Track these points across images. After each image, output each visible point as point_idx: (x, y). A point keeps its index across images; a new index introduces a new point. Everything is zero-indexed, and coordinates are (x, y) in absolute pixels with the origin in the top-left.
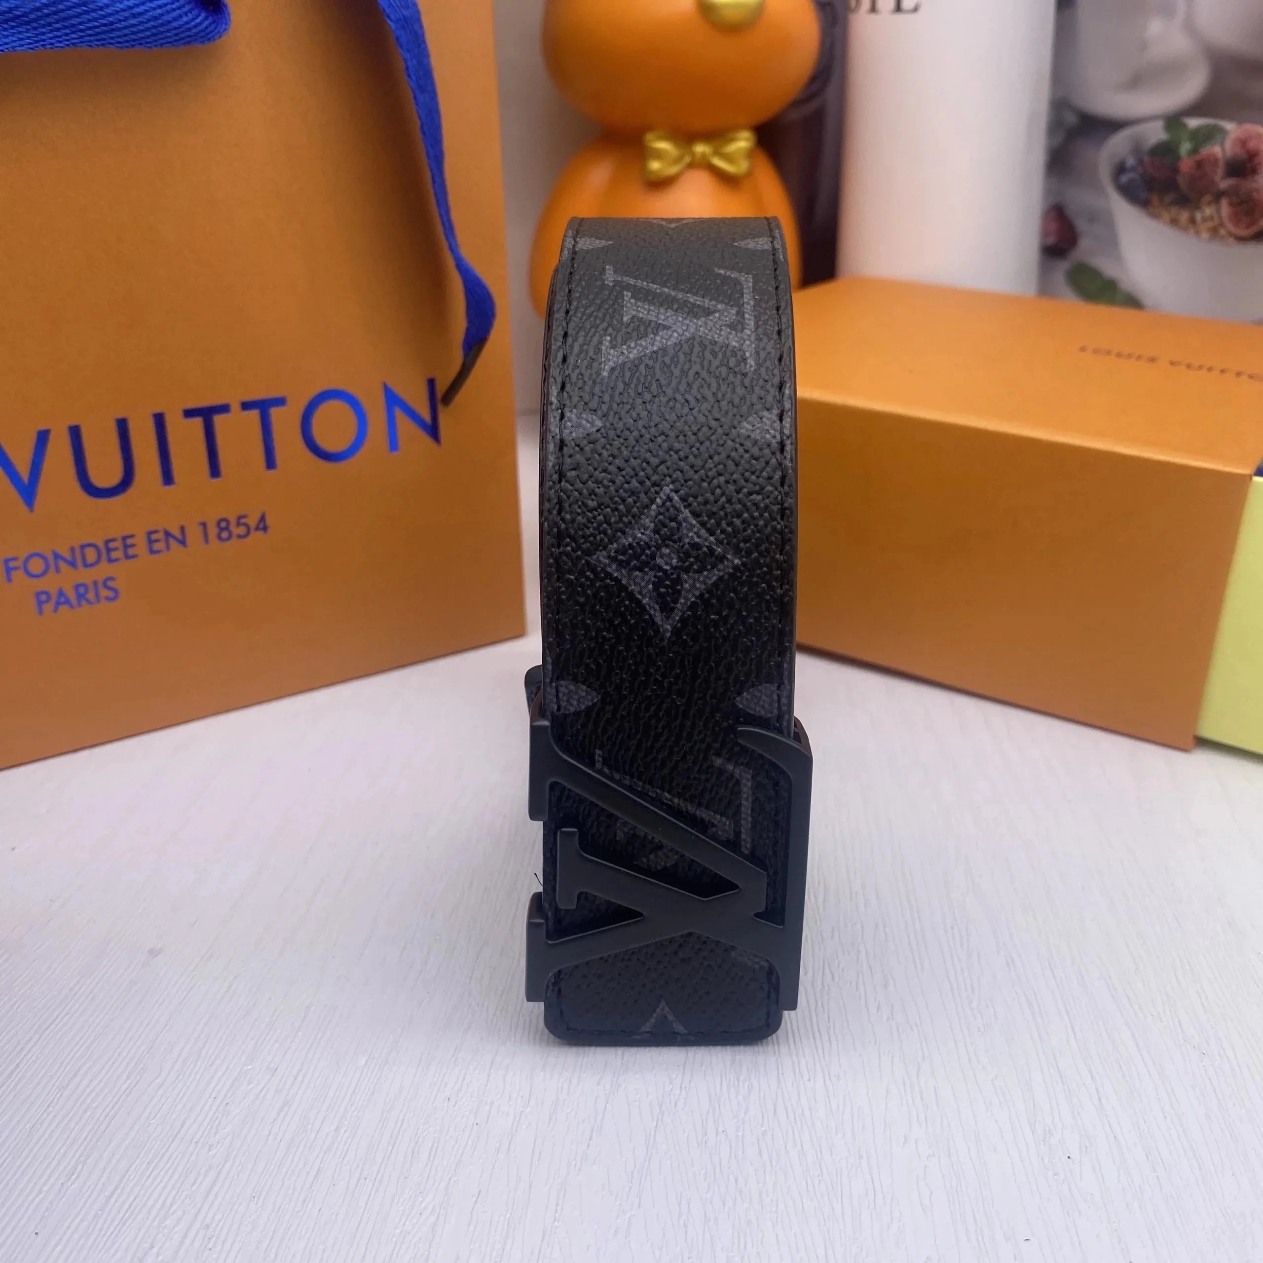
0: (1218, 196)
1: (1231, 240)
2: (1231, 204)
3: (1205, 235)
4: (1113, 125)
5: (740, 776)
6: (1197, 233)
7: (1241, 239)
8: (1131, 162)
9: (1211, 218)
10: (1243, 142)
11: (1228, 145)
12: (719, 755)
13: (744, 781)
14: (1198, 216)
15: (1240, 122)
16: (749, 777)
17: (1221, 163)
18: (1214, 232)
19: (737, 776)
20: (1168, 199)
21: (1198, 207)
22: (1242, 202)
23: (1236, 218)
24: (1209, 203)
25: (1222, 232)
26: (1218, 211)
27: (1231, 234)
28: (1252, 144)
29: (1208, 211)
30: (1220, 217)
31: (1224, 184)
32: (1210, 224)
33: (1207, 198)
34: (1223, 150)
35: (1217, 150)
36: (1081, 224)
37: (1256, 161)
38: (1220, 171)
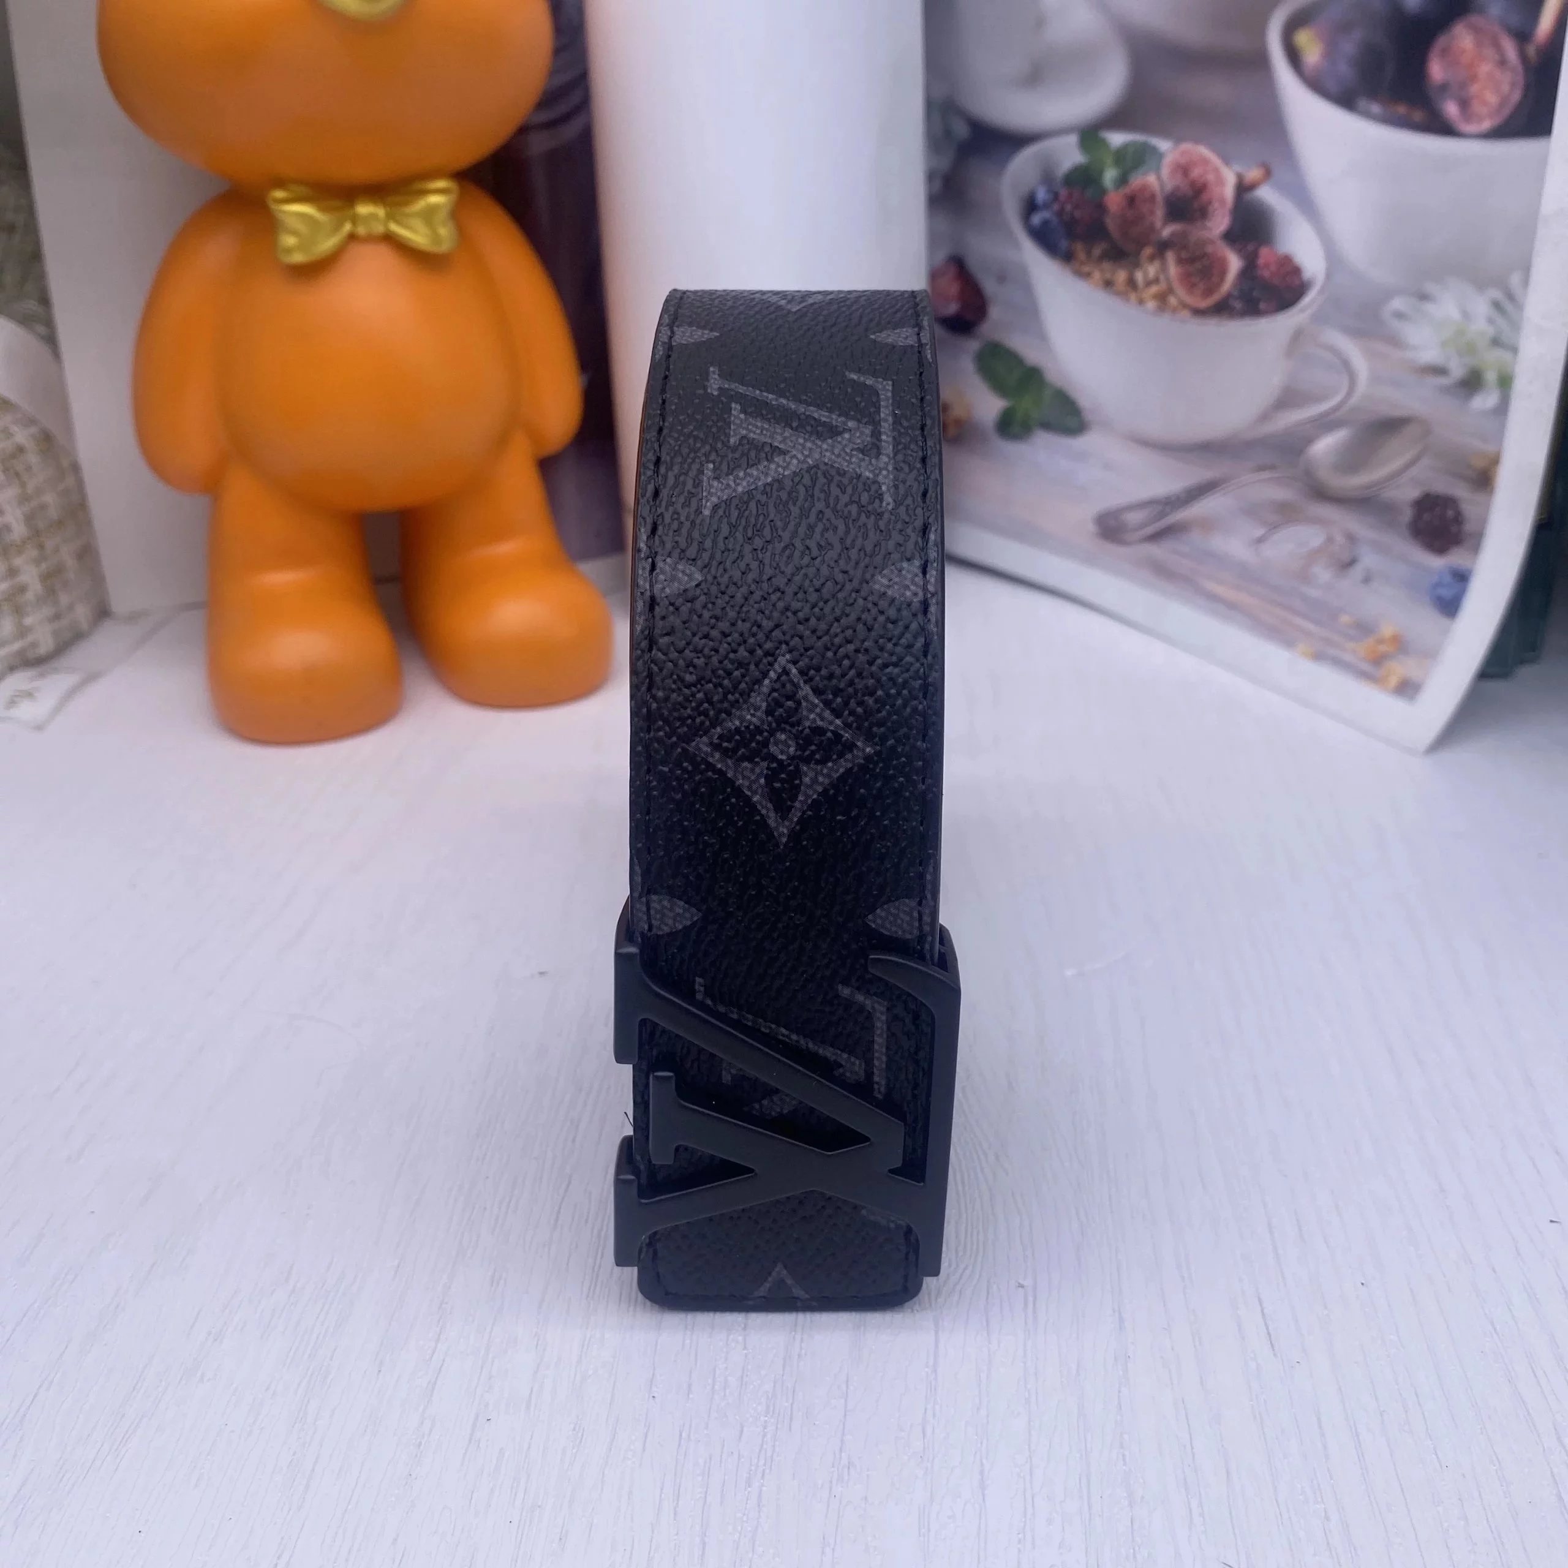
0: (1162, 247)
1: (1186, 314)
2: (1180, 261)
3: (1151, 305)
4: (1016, 140)
5: (873, 1008)
6: (1141, 302)
7: (1198, 312)
8: (1042, 195)
9: (1156, 281)
10: (1183, 169)
11: (1165, 172)
12: (846, 982)
13: (878, 1015)
14: (1139, 276)
15: (1178, 140)
16: (884, 1009)
17: (1160, 199)
18: (1162, 298)
19: (869, 1008)
20: (1097, 251)
21: (1137, 265)
22: (1192, 260)
23: (1188, 281)
24: (1152, 258)
25: (1173, 301)
26: (1164, 268)
27: (1184, 306)
28: (1196, 173)
29: (1152, 270)
30: (1168, 279)
31: (1167, 232)
32: (1154, 289)
33: (1148, 251)
34: (1159, 178)
35: (1151, 179)
36: (989, 286)
37: (1204, 197)
38: (1160, 213)
